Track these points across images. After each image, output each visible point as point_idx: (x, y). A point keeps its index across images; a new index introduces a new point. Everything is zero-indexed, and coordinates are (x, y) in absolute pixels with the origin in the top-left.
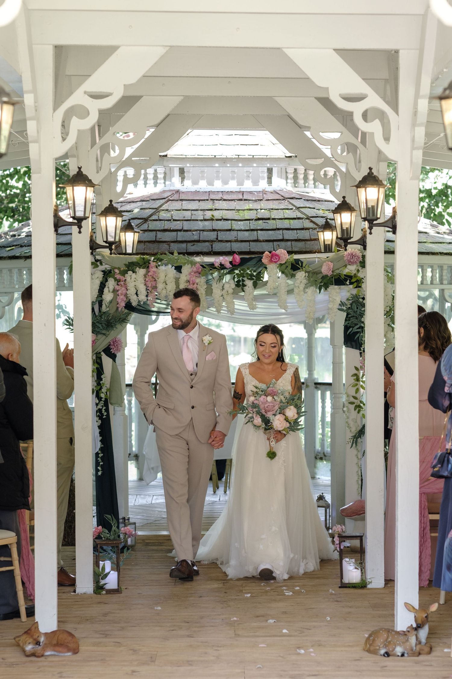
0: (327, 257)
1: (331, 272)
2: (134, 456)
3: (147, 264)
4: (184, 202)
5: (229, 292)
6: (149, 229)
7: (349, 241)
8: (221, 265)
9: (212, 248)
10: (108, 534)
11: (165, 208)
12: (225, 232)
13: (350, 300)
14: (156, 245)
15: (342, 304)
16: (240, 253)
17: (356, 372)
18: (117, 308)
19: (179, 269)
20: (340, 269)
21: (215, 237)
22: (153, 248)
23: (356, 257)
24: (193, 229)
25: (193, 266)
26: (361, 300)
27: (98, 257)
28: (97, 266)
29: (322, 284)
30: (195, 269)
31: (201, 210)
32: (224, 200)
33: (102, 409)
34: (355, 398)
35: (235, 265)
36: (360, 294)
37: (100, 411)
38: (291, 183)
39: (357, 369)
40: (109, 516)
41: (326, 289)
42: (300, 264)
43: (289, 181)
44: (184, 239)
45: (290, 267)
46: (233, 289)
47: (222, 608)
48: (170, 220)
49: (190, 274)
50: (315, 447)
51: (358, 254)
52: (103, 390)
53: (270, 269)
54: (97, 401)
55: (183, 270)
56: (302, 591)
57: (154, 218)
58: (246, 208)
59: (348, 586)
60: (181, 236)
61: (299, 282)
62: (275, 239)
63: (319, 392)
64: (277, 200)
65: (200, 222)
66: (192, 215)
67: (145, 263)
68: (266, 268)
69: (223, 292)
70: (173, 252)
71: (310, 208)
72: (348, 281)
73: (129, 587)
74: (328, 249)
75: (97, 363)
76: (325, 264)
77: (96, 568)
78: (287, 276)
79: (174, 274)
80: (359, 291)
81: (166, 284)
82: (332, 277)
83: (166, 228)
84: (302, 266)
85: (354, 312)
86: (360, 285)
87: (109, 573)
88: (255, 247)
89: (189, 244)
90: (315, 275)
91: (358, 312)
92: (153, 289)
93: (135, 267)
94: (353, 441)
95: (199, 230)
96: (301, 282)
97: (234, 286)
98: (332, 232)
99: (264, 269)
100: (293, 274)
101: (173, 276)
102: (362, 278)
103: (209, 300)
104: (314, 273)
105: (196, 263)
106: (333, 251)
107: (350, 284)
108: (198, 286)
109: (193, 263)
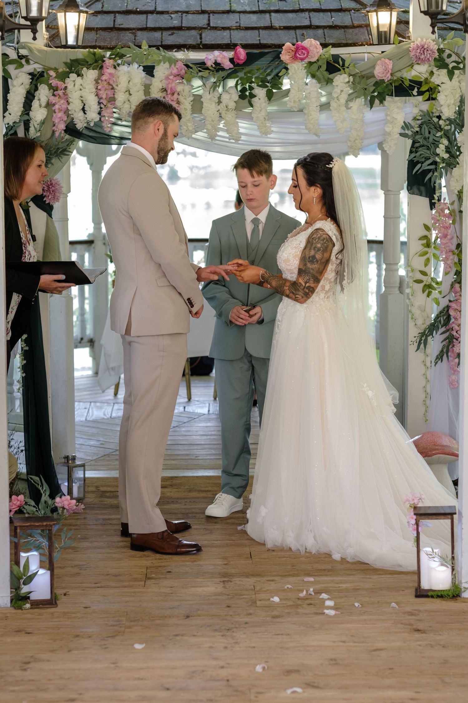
0: (383, 52)
1: (389, 75)
2: (89, 342)
3: (100, 62)
5: (230, 107)
6: (104, 9)
8: (216, 64)
9: (201, 38)
10: (34, 507)
12: (221, 15)
13: (418, 120)
14: (114, 34)
15: (406, 126)
16: (245, 46)
17: (426, 233)
18: (54, 132)
19: (149, 70)
20: (403, 71)
21: (205, 22)
22: (110, 38)
23: (430, 52)
24: (171, 10)
25: (173, 66)
26: (436, 120)
27: (23, 52)
28: (21, 66)
29: (375, 95)
30: (175, 71)
34: (424, 273)
35: (238, 65)
36: (434, 111)
39: (427, 228)
40: (36, 478)
41: (381, 102)
42: (341, 63)
44: (157, 25)
45: (324, 67)
46: (235, 102)
49: (167, 78)
51: (431, 47)
53: (293, 71)
55: (156, 72)
59: (430, 594)
60: (152, 21)
61: (339, 92)
62: (298, 24)
67: (96, 61)
68: (287, 69)
69: (219, 107)
70: (140, 44)
72: (416, 90)
73: (71, 592)
74: (384, 38)
76: (379, 62)
77: (15, 567)
78: (319, 81)
79: (141, 79)
80: (432, 106)
81: (130, 94)
82: (391, 84)
83: (130, 8)
84: (343, 65)
85: (425, 138)
86: (434, 96)
87: (36, 573)
88: (267, 38)
89: (166, 33)
90: (364, 79)
91: (431, 140)
92: (109, 102)
93: (80, 67)
94: (420, 341)
95: (181, 12)
96: (342, 91)
97: (237, 98)
98: (391, 11)
99: (284, 70)
100: (328, 78)
101: (140, 81)
102: (439, 85)
103: (197, 119)
104: (362, 77)
105: (177, 61)
106: (392, 42)
107: (418, 95)
108: (180, 97)
109: (173, 62)
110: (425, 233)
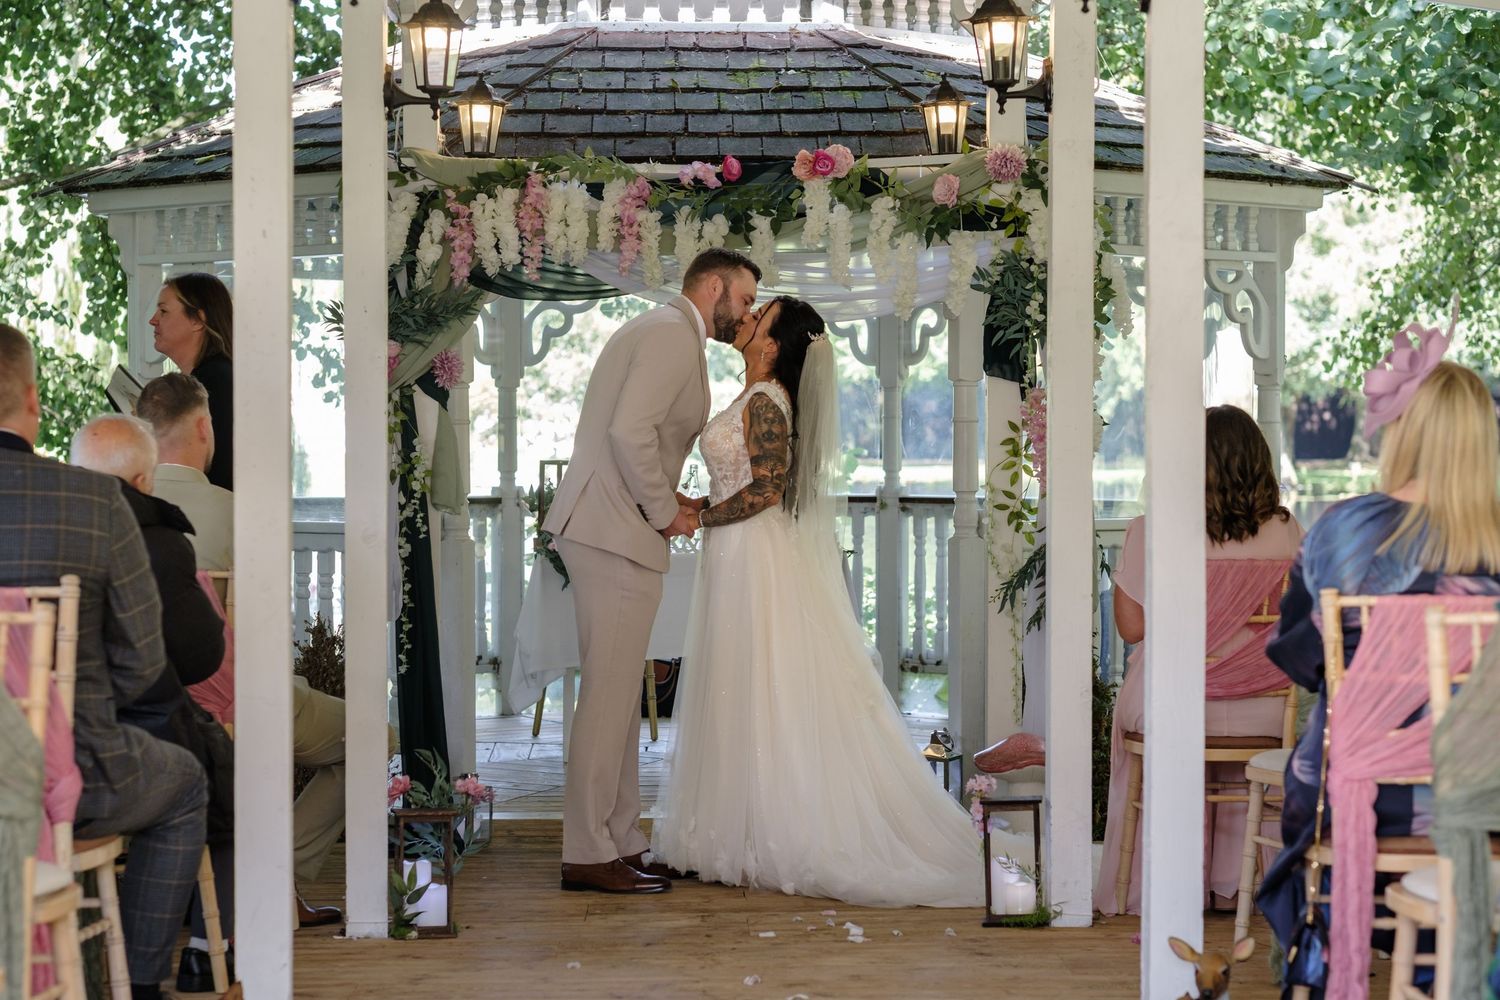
0: (945, 165)
1: (954, 197)
2: (490, 663)
3: (522, 177)
4: (608, 54)
6: (528, 107)
7: (1010, 90)
8: (696, 180)
9: (674, 148)
10: (424, 794)
11: (565, 65)
12: (704, 116)
13: (999, 264)
14: (542, 141)
15: (980, 274)
16: (739, 159)
17: (1012, 435)
18: (452, 280)
19: (596, 190)
20: (976, 193)
21: (681, 125)
22: (536, 148)
23: (1014, 164)
24: (629, 108)
25: (631, 183)
26: (1025, 265)
27: (407, 162)
28: (405, 182)
29: (934, 226)
30: (635, 191)
31: (648, 70)
32: (703, 50)
33: (415, 517)
34: (1010, 495)
35: (729, 182)
36: (1023, 251)
37: (409, 523)
38: (855, 16)
39: (1013, 427)
40: (428, 753)
41: (943, 238)
42: (882, 180)
43: (850, 11)
44: (608, 130)
45: (858, 185)
46: (724, 237)
47: (703, 968)
48: (576, 90)
49: (623, 201)
50: (899, 644)
51: (1017, 156)
52: (416, 473)
53: (811, 191)
54: (403, 501)
55: (605, 193)
56: (896, 932)
57: (538, 86)
58: (751, 66)
59: (1004, 921)
60: (601, 124)
61: (879, 222)
62: (821, 130)
63: (911, 519)
64: (824, 50)
65: (645, 96)
66: (626, 80)
67: (516, 176)
68: (802, 188)
70: (582, 151)
71: (901, 66)
72: (995, 220)
73: (476, 925)
74: (947, 145)
75: (404, 410)
76: (939, 179)
77: (396, 876)
78: (851, 208)
79: (584, 202)
80: (1019, 245)
81: (567, 225)
82: (958, 211)
83: (566, 106)
84: (886, 183)
85: (1009, 292)
86: (1022, 230)
87: (426, 887)
88: (773, 148)
89: (620, 141)
90: (917, 204)
91: (1018, 294)
92: (535, 236)
93: (492, 184)
94: (1004, 597)
95: (643, 111)
96: (884, 221)
97: (727, 231)
98: (958, 105)
99: (797, 191)
100: (864, 203)
101: (582, 206)
102: (1028, 213)
103: (667, 263)
104: (915, 200)
105: (637, 176)
106: (959, 150)
107: (999, 228)
108: (642, 230)
109: (631, 177)
110: (1010, 434)
